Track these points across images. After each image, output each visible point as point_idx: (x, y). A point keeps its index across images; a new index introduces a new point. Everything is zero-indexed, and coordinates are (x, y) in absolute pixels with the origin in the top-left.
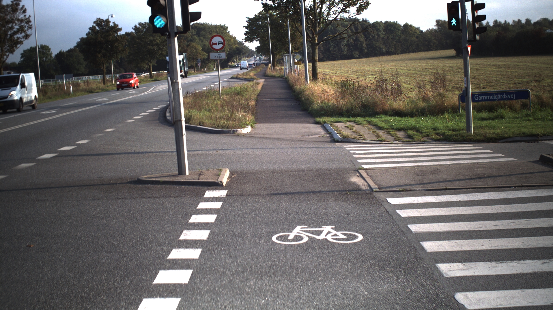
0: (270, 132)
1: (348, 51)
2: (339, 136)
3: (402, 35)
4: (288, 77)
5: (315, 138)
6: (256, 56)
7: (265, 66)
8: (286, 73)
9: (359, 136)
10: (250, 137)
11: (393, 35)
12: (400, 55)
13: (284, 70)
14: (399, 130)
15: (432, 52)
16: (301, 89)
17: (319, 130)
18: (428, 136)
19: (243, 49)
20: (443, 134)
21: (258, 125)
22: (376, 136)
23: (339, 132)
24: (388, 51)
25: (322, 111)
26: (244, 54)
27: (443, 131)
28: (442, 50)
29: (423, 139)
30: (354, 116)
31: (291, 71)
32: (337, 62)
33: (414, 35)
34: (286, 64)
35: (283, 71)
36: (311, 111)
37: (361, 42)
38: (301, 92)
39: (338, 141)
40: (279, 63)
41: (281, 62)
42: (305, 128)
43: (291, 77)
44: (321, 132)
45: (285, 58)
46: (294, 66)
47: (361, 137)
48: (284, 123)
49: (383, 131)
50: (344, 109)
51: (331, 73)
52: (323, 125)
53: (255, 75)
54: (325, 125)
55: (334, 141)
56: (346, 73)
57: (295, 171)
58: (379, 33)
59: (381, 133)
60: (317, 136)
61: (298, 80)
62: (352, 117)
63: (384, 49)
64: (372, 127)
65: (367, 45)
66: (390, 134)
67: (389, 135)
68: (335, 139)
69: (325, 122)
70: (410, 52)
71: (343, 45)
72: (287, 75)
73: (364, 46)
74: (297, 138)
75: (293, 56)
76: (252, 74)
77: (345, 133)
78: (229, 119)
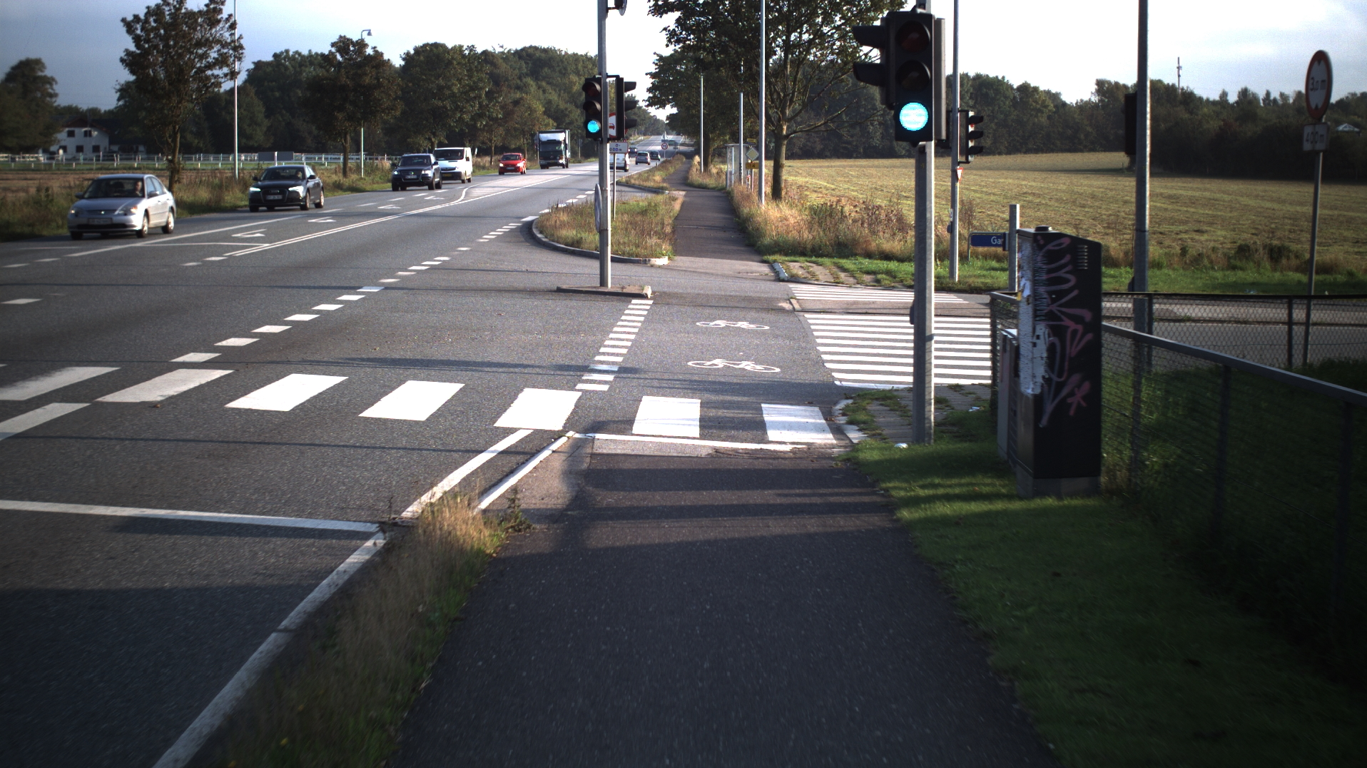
0: (694, 266)
1: (882, 138)
2: (787, 275)
3: (1012, 109)
4: (733, 190)
5: (755, 276)
7: (684, 160)
8: (731, 182)
9: (812, 277)
10: (668, 268)
11: (991, 108)
12: (1004, 156)
13: (726, 174)
14: (868, 273)
15: (1079, 154)
16: (749, 212)
21: (677, 258)
22: (834, 278)
23: (788, 269)
25: (775, 246)
26: (637, 126)
29: (893, 284)
30: (822, 256)
31: (740, 180)
33: (1043, 112)
34: (731, 163)
35: (723, 177)
36: (758, 245)
38: (749, 218)
39: (783, 281)
41: (721, 155)
42: (747, 265)
43: (740, 189)
44: (765, 271)
45: (731, 152)
46: (746, 169)
48: (715, 258)
49: (846, 274)
50: (808, 246)
53: (664, 180)
54: (773, 264)
57: (722, 296)
59: (842, 275)
60: (758, 274)
61: (746, 196)
62: (816, 257)
64: (835, 269)
67: (852, 278)
68: (781, 278)
69: (775, 261)
70: (1028, 151)
72: (731, 185)
74: (731, 274)
75: (747, 149)
76: (658, 178)
77: (795, 271)
78: (637, 246)
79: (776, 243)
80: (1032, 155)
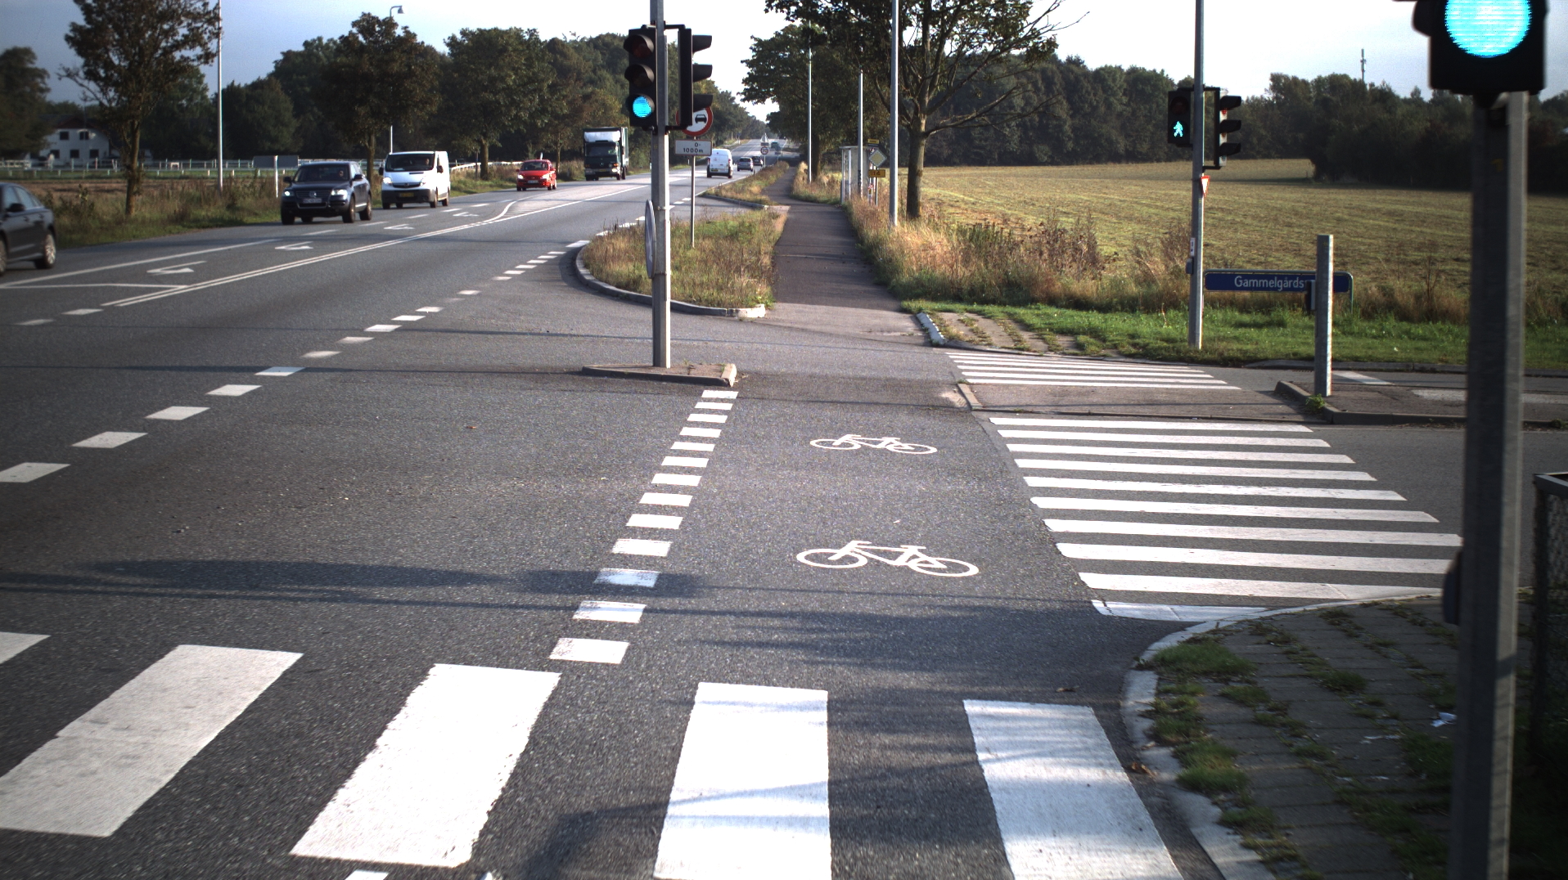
0: (803, 319)
1: (1021, 142)
2: (942, 336)
4: (851, 205)
5: (895, 336)
6: (765, 138)
7: (788, 167)
8: (847, 193)
9: (981, 339)
10: (764, 325)
11: (1148, 107)
13: (841, 184)
14: (1063, 332)
15: (1252, 161)
16: (877, 238)
17: (905, 323)
18: (1115, 347)
20: (1145, 347)
21: (779, 306)
22: (1014, 341)
23: (943, 326)
24: (1131, 149)
25: (918, 287)
27: (1147, 341)
29: (1103, 352)
30: (985, 302)
31: (859, 191)
34: (847, 171)
35: (837, 188)
36: (894, 287)
37: (1058, 118)
38: (877, 244)
39: (937, 345)
41: (834, 161)
42: (877, 317)
43: (860, 204)
44: (907, 327)
45: (847, 157)
46: (866, 180)
47: (984, 341)
48: (833, 305)
49: (1031, 334)
50: (965, 287)
51: (963, 200)
52: (915, 315)
53: (763, 192)
54: (918, 315)
55: (931, 343)
57: (850, 378)
58: (1112, 99)
59: (1026, 336)
60: (898, 334)
61: (873, 215)
62: (979, 304)
63: (1122, 145)
64: (1013, 325)
65: (1074, 129)
66: (1043, 339)
67: (1041, 340)
68: (934, 342)
69: (920, 310)
71: (1008, 125)
72: (846, 198)
73: (1066, 131)
74: (858, 334)
75: (867, 153)
76: (755, 189)
77: (954, 330)
78: (720, 289)
79: (919, 282)
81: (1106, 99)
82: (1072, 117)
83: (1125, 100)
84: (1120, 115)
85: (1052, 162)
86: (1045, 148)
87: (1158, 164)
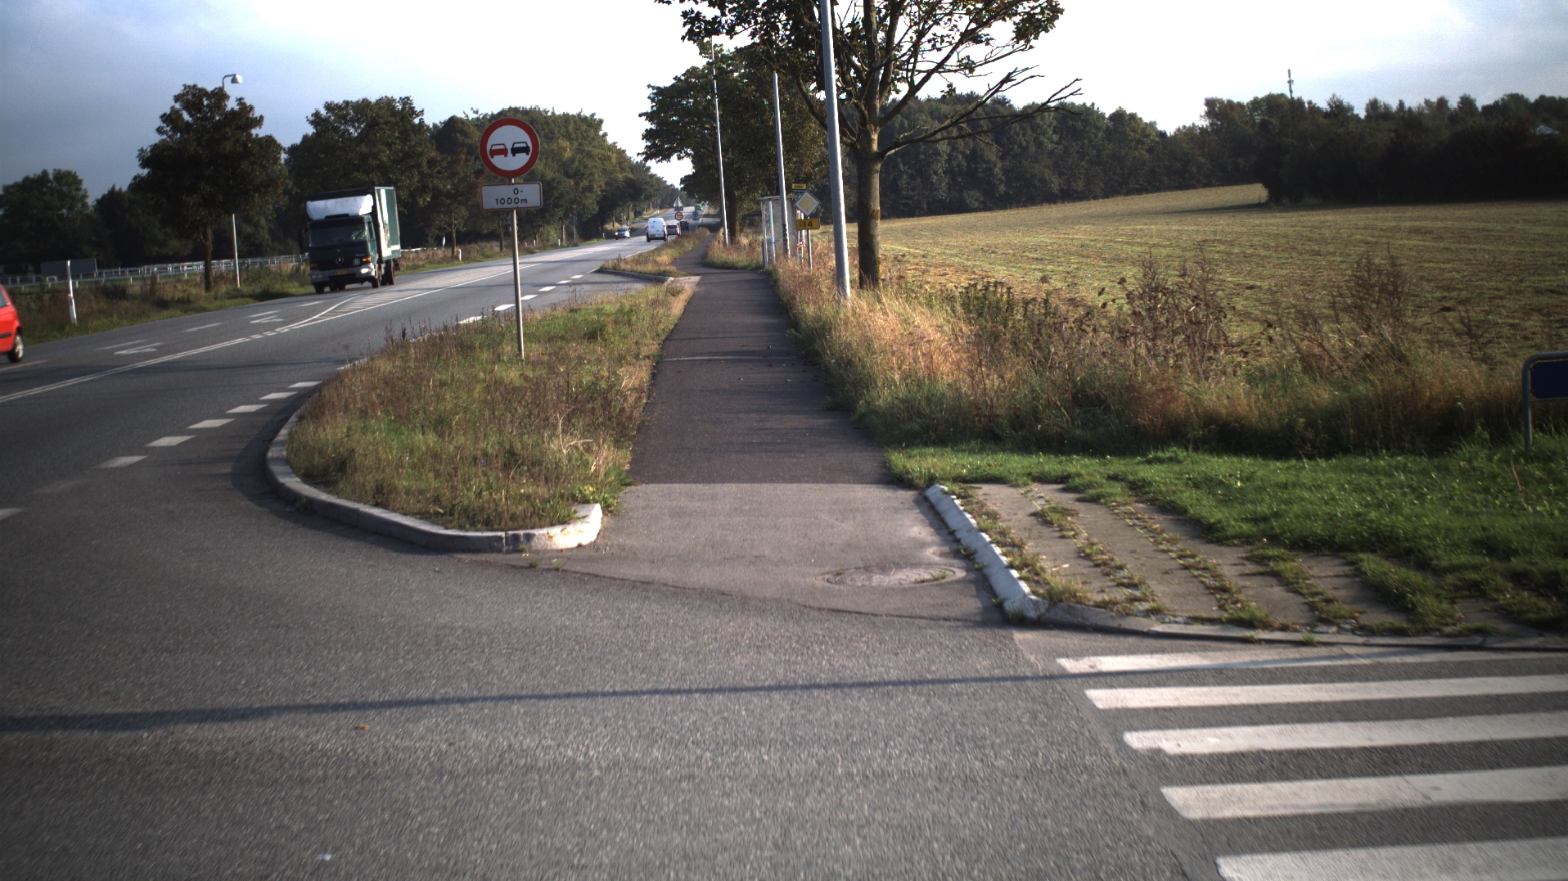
1: (949, 189)
2: (1025, 587)
3: (1107, 142)
4: (775, 270)
6: (680, 205)
7: (708, 233)
8: (770, 255)
9: (1128, 591)
11: (1080, 143)
12: (1101, 200)
13: (763, 246)
14: (1308, 545)
15: (1193, 191)
16: (821, 319)
18: (1477, 591)
19: (647, 183)
22: (1212, 590)
24: (1066, 188)
25: (910, 418)
26: (649, 197)
28: (1223, 185)
31: (786, 251)
32: (920, 222)
33: (1139, 142)
34: (769, 229)
35: (759, 250)
36: (863, 416)
37: (988, 162)
38: (822, 330)
39: (1022, 622)
40: (751, 225)
41: (754, 221)
43: (788, 268)
44: (924, 546)
45: (767, 210)
46: (794, 234)
47: (1139, 600)
49: (1231, 555)
51: (910, 254)
52: (919, 488)
53: (674, 262)
54: (932, 496)
55: (1001, 614)
56: (956, 256)
58: (1042, 138)
59: (1225, 565)
60: (908, 576)
63: (1056, 184)
65: (1005, 171)
66: (1275, 574)
67: (1273, 581)
68: (1009, 606)
69: (932, 480)
70: (1129, 192)
71: (935, 173)
72: (771, 261)
73: (997, 174)
74: (812, 591)
75: (792, 202)
76: (663, 260)
77: (1042, 557)
79: (910, 408)
80: (1134, 197)
81: (1036, 139)
82: (1002, 158)
83: (1056, 138)
84: (1051, 153)
85: (985, 208)
86: (976, 193)
87: (1095, 202)
